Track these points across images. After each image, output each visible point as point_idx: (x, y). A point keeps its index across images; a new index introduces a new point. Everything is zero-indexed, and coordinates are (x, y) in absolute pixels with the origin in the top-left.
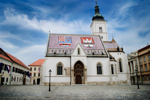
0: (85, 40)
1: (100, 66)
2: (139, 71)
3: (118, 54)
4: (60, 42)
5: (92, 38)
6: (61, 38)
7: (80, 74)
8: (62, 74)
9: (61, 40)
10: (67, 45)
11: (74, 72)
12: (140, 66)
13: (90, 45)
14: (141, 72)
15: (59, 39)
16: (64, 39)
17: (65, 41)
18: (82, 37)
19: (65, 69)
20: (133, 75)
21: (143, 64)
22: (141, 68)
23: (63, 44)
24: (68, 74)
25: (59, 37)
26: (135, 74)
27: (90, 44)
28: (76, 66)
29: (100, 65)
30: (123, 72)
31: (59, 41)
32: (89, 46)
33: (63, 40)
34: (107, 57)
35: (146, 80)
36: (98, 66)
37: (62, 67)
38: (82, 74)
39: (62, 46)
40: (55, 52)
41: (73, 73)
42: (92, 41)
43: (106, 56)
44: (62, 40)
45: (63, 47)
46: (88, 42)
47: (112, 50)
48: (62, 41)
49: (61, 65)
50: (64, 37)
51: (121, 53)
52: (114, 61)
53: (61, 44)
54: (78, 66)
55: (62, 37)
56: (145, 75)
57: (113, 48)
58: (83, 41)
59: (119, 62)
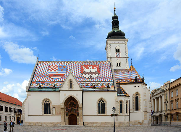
0: (88, 68)
1: (103, 103)
2: (169, 108)
3: (135, 86)
4: (50, 73)
5: (98, 65)
6: (52, 67)
7: (74, 113)
8: (50, 113)
9: (51, 69)
10: (59, 75)
11: (66, 110)
12: (170, 101)
13: (92, 75)
14: (170, 110)
15: (50, 68)
16: (57, 68)
17: (57, 71)
18: (84, 65)
19: (54, 107)
20: (161, 114)
21: (174, 99)
22: (171, 105)
23: (54, 75)
24: (58, 113)
25: (51, 66)
26: (163, 113)
27: (93, 73)
28: (69, 103)
29: (103, 101)
30: (140, 110)
31: (49, 71)
32: (91, 77)
33: (55, 69)
34: (115, 91)
35: (175, 120)
36: (100, 103)
37: (49, 104)
38: (77, 113)
39: (51, 78)
40: (40, 86)
41: (63, 112)
42: (97, 70)
43: (113, 89)
44: (53, 69)
45: (53, 79)
46: (90, 71)
47: (126, 81)
48: (53, 71)
49: (48, 102)
50: (57, 66)
51: (140, 85)
52: (125, 97)
53: (50, 76)
54: (71, 103)
55: (54, 66)
56: (174, 114)
57: (129, 78)
58: (84, 70)
59: (136, 97)
